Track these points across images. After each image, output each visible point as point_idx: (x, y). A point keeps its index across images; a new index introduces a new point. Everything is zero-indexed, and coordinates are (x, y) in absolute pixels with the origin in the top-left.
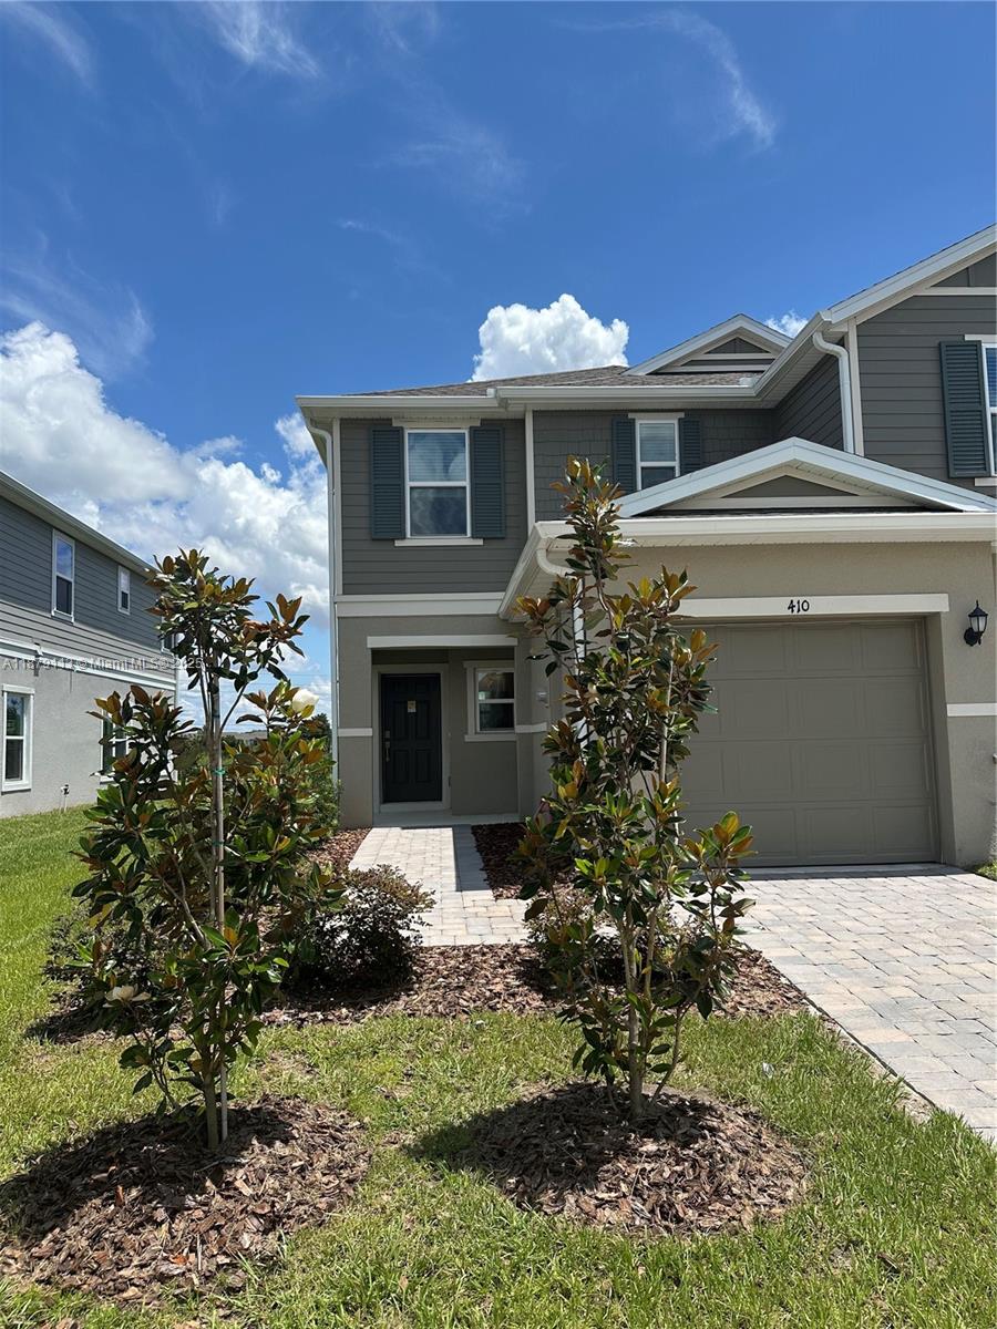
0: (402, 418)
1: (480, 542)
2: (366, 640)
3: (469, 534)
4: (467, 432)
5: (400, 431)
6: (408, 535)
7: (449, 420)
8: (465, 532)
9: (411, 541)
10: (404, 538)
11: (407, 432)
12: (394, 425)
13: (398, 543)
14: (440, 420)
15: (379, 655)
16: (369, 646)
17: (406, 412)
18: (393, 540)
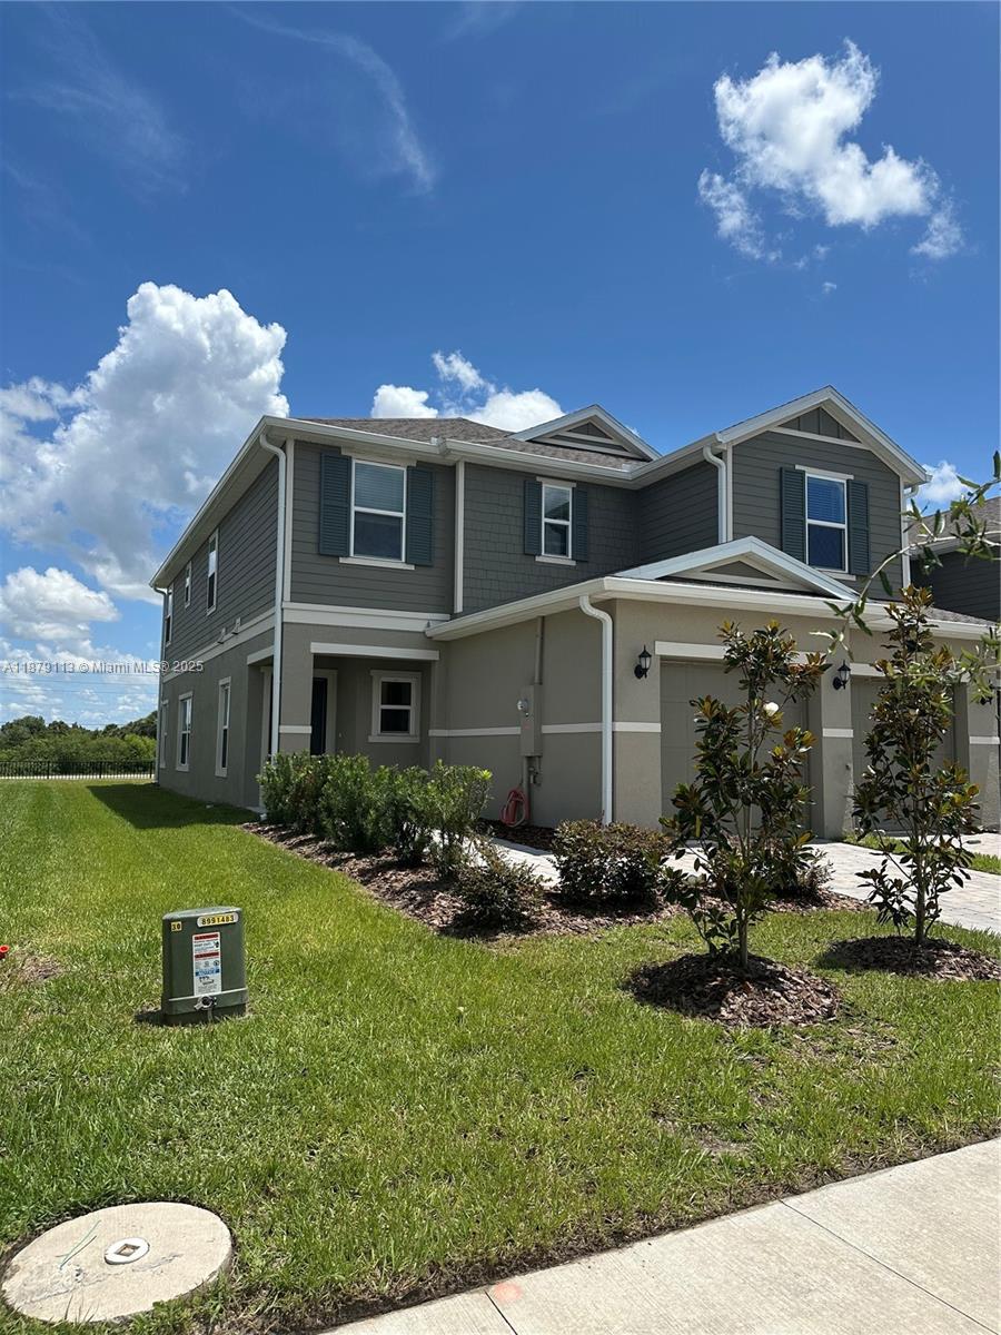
0: (350, 448)
1: (412, 568)
2: (309, 645)
3: (403, 560)
4: (405, 470)
5: (349, 460)
6: (352, 554)
7: (391, 457)
8: (399, 557)
9: (354, 560)
10: (348, 556)
11: (354, 462)
12: (343, 453)
13: (342, 560)
14: (383, 456)
15: (320, 660)
16: (313, 651)
17: (355, 445)
18: (338, 557)
